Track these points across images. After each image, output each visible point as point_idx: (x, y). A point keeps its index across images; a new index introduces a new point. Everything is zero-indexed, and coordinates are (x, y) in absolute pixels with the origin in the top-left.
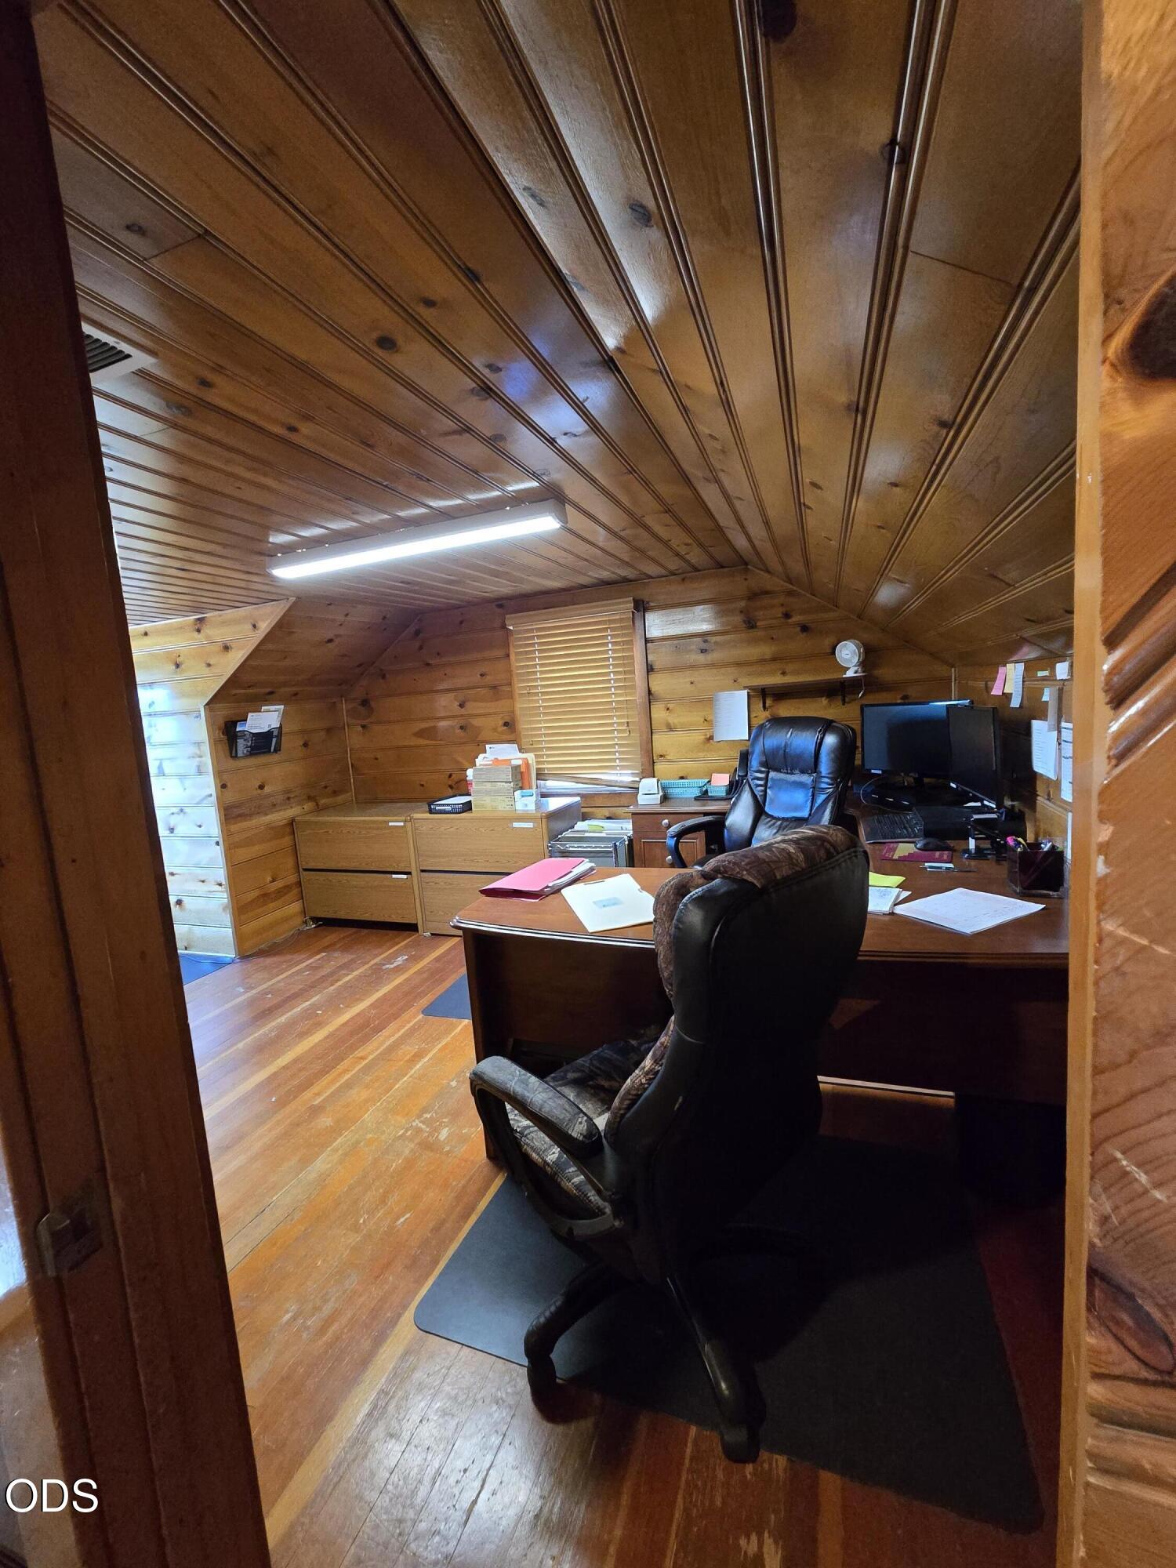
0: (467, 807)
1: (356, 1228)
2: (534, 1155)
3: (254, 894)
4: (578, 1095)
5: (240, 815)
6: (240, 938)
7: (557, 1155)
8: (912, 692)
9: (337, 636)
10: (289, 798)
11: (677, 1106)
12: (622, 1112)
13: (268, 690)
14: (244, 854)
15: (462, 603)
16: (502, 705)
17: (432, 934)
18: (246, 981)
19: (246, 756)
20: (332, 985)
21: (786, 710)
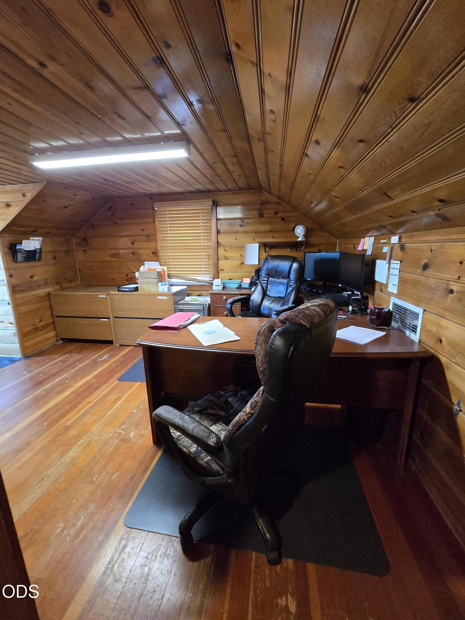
0: (136, 289)
1: (92, 482)
2: (184, 449)
3: (31, 328)
4: (200, 418)
5: (20, 290)
6: (24, 349)
7: (195, 448)
8: (322, 248)
9: (70, 205)
10: (46, 283)
11: (263, 429)
12: (233, 432)
13: (34, 229)
14: (24, 309)
15: (133, 195)
16: (152, 245)
17: (120, 345)
18: (28, 368)
19: (22, 262)
20: (72, 369)
21: (274, 252)
